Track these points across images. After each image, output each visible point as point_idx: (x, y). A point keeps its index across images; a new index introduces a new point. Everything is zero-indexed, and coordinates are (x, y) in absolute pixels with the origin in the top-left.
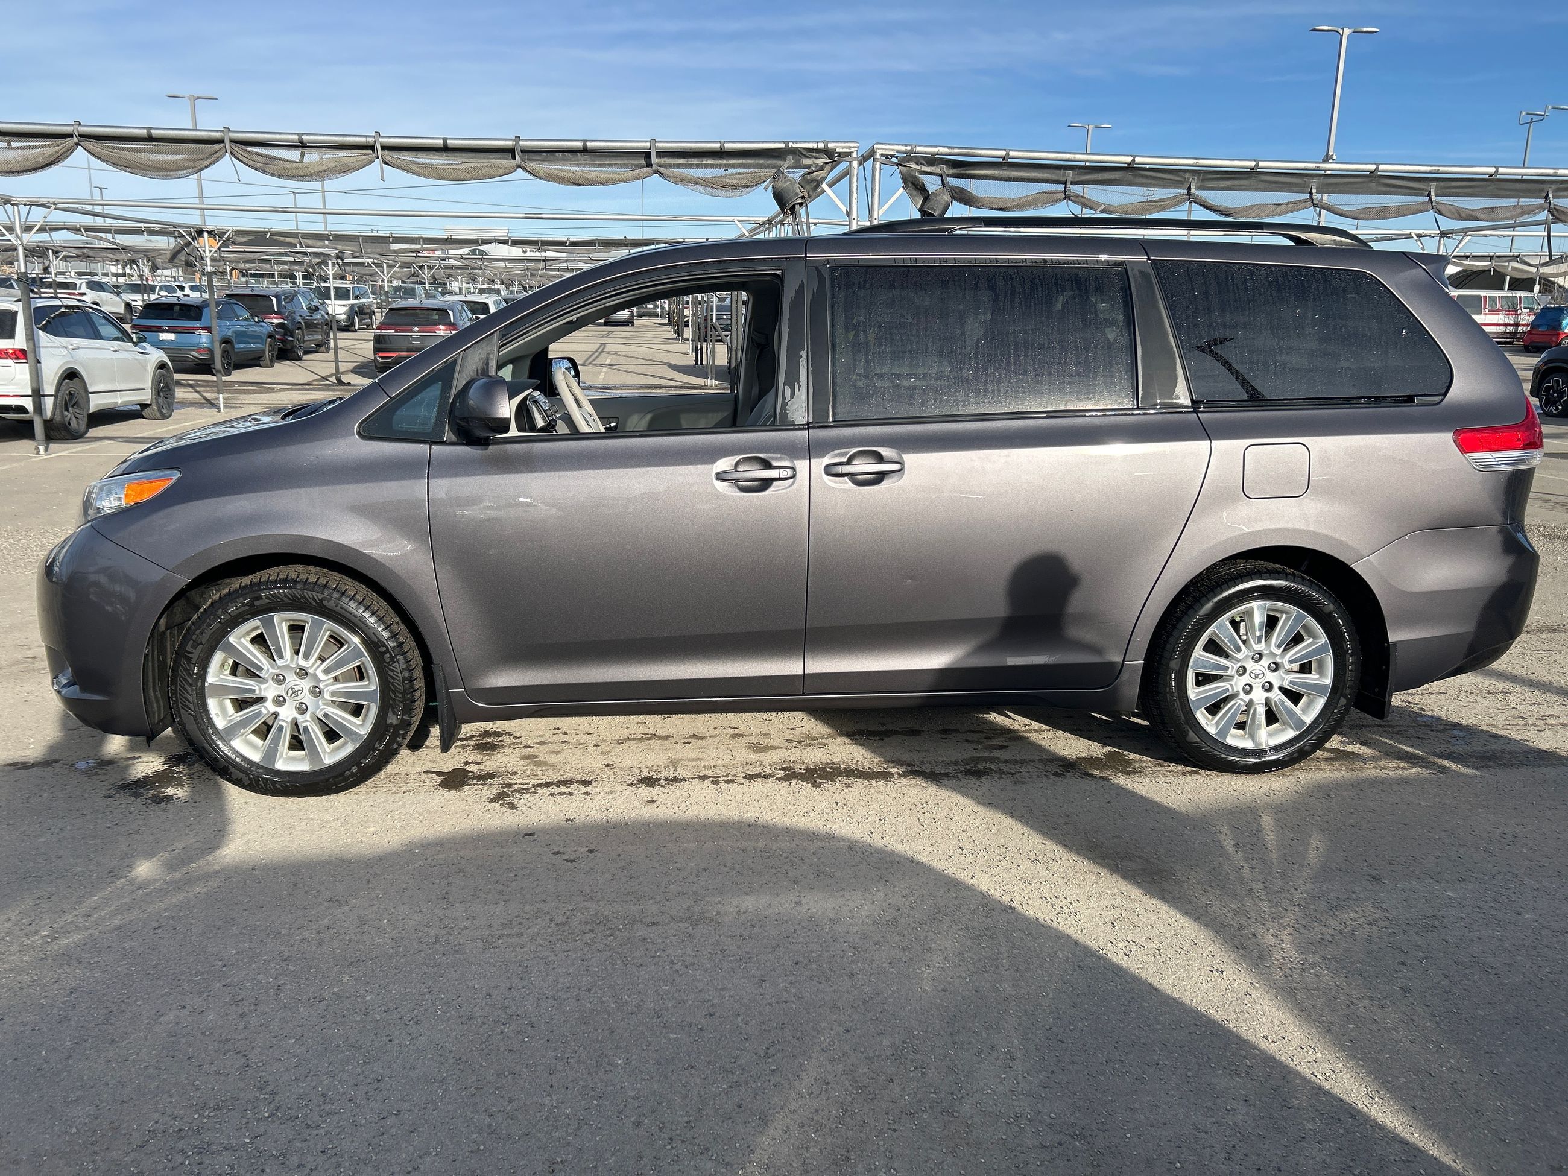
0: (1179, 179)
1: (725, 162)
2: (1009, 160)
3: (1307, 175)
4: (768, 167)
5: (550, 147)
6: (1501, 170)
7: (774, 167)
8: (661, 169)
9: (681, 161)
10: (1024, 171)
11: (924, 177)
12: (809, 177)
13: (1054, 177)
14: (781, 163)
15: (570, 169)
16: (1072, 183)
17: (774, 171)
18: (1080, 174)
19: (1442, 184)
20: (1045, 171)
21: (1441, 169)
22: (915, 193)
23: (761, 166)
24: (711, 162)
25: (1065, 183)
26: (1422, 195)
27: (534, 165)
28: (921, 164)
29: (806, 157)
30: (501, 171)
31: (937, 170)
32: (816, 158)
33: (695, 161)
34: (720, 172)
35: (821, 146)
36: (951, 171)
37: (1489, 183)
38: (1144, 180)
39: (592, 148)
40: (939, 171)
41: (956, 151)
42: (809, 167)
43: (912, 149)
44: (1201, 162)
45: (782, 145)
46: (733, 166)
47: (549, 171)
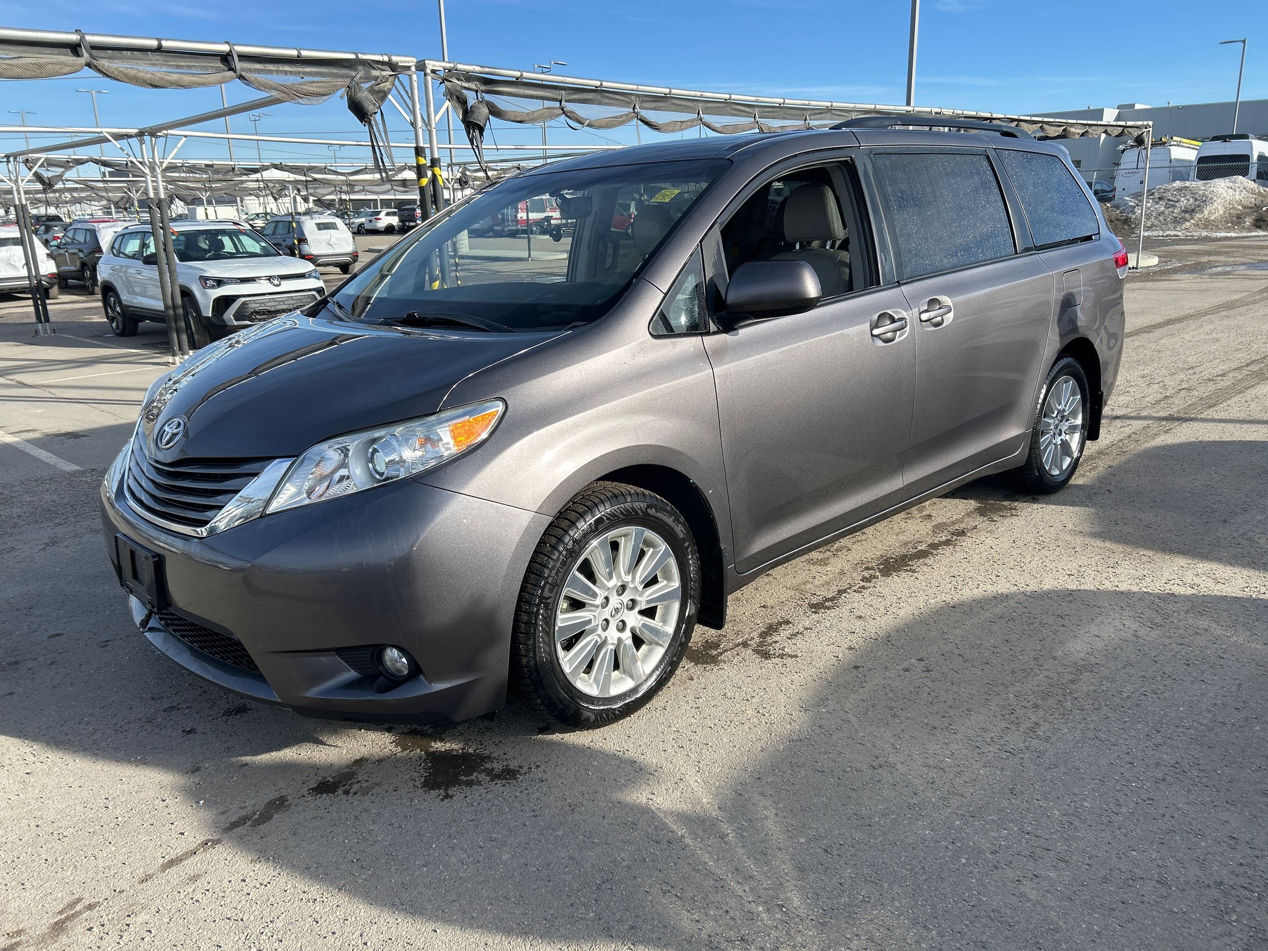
0: (627, 100)
1: (301, 69)
2: (523, 80)
3: (696, 100)
4: (342, 76)
5: (118, 44)
6: (787, 101)
7: (347, 77)
8: (244, 74)
9: (258, 66)
10: (533, 90)
11: (464, 91)
12: (376, 88)
13: (553, 96)
14: (353, 73)
15: (145, 68)
16: (566, 101)
17: (348, 81)
18: (569, 94)
19: (761, 109)
20: (547, 90)
21: (760, 99)
22: (457, 105)
23: (336, 76)
24: (287, 68)
25: (561, 101)
26: (751, 117)
27: (104, 63)
28: (462, 80)
29: (374, 69)
30: (67, 69)
31: (472, 85)
32: (382, 70)
33: (271, 67)
34: (296, 79)
35: (386, 59)
36: (483, 88)
37: (779, 109)
38: (607, 101)
39: (167, 47)
40: (474, 87)
41: (487, 70)
42: (376, 78)
43: (454, 66)
44: (641, 88)
45: (353, 56)
46: (311, 74)
47: (126, 71)
